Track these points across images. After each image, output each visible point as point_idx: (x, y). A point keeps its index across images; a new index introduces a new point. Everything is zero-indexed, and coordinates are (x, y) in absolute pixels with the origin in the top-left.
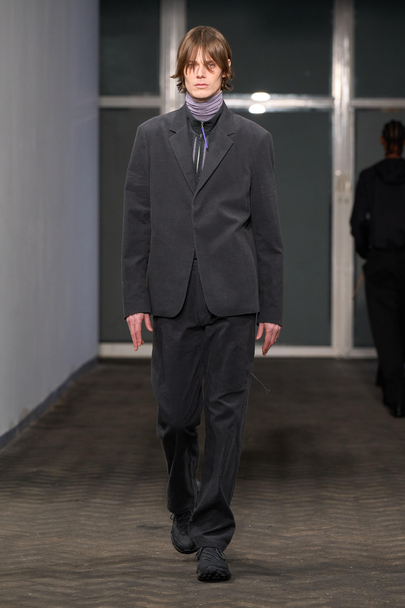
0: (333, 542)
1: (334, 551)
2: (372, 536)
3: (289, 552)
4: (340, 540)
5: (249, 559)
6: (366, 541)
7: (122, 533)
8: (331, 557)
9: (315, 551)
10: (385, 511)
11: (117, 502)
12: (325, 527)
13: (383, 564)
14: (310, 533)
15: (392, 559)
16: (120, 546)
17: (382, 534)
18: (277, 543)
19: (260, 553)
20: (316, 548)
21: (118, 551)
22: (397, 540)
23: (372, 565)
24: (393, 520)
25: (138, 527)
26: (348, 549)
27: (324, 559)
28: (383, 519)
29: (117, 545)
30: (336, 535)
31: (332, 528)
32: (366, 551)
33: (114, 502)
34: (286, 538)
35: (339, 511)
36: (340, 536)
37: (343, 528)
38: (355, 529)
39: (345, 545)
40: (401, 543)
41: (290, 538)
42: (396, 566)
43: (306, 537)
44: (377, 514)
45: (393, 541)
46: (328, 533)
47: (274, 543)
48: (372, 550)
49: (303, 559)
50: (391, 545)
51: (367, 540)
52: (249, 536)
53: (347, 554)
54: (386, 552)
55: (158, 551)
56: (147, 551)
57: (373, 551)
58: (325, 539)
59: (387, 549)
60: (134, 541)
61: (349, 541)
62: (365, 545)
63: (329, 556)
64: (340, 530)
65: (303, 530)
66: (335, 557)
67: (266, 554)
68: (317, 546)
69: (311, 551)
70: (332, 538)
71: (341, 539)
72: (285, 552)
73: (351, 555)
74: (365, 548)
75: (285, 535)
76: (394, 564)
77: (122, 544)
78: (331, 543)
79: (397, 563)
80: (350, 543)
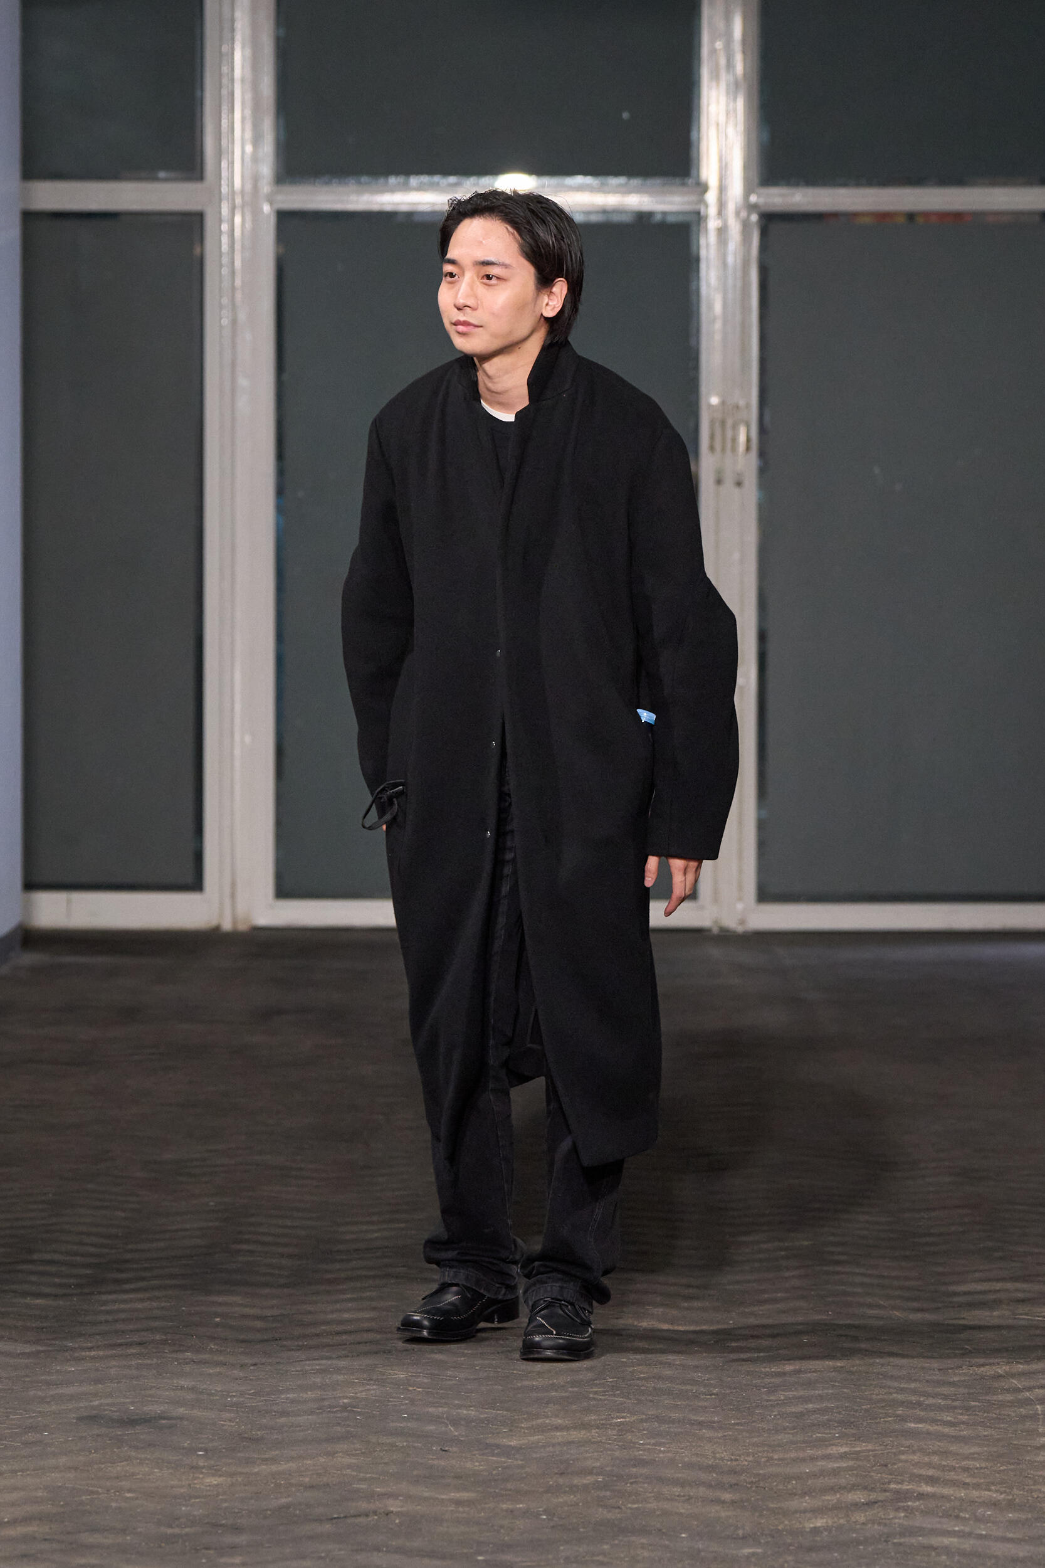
0: (642, 1463)
1: (641, 1489)
2: (754, 1445)
3: (510, 1490)
4: (661, 1455)
5: (392, 1512)
6: (736, 1460)
7: (31, 1437)
8: (629, 1505)
9: (586, 1488)
10: (799, 1372)
11: (28, 1349)
12: (622, 1418)
13: (777, 1525)
14: (575, 1435)
15: (805, 1511)
16: (22, 1475)
17: (784, 1437)
18: (477, 1464)
19: (426, 1494)
20: (588, 1480)
21: (15, 1489)
22: (828, 1457)
23: (744, 1529)
24: (821, 1398)
25: (80, 1419)
26: (682, 1484)
27: (609, 1512)
28: (790, 1394)
29: (15, 1472)
30: (653, 1441)
31: (642, 1421)
32: (733, 1486)
33: (20, 1348)
34: (507, 1451)
35: (668, 1372)
36: (660, 1444)
37: (673, 1422)
38: (710, 1425)
39: (672, 1471)
40: (836, 1465)
41: (518, 1449)
42: (815, 1531)
43: (565, 1448)
44: (777, 1380)
45: (813, 1459)
46: (629, 1437)
47: (469, 1465)
48: (749, 1486)
49: (545, 1512)
50: (807, 1471)
51: (740, 1456)
52: (399, 1444)
53: (678, 1496)
54: (790, 1492)
55: (129, 1491)
56: (100, 1490)
57: (751, 1487)
58: (617, 1454)
59: (794, 1482)
60: (63, 1460)
61: (686, 1459)
62: (733, 1472)
63: (623, 1502)
64: (664, 1427)
65: (558, 1428)
66: (640, 1505)
67: (443, 1497)
68: (591, 1473)
69: (573, 1489)
70: (639, 1449)
71: (664, 1452)
72: (497, 1491)
73: (689, 1499)
74: (732, 1479)
75: (505, 1441)
76: (809, 1525)
77: (28, 1470)
78: (635, 1466)
79: (819, 1523)
80: (690, 1466)
